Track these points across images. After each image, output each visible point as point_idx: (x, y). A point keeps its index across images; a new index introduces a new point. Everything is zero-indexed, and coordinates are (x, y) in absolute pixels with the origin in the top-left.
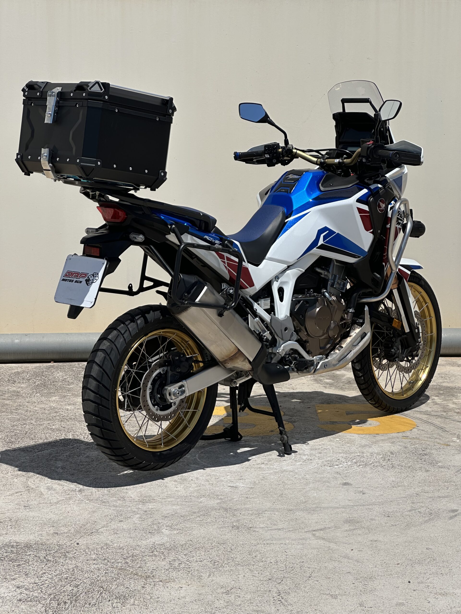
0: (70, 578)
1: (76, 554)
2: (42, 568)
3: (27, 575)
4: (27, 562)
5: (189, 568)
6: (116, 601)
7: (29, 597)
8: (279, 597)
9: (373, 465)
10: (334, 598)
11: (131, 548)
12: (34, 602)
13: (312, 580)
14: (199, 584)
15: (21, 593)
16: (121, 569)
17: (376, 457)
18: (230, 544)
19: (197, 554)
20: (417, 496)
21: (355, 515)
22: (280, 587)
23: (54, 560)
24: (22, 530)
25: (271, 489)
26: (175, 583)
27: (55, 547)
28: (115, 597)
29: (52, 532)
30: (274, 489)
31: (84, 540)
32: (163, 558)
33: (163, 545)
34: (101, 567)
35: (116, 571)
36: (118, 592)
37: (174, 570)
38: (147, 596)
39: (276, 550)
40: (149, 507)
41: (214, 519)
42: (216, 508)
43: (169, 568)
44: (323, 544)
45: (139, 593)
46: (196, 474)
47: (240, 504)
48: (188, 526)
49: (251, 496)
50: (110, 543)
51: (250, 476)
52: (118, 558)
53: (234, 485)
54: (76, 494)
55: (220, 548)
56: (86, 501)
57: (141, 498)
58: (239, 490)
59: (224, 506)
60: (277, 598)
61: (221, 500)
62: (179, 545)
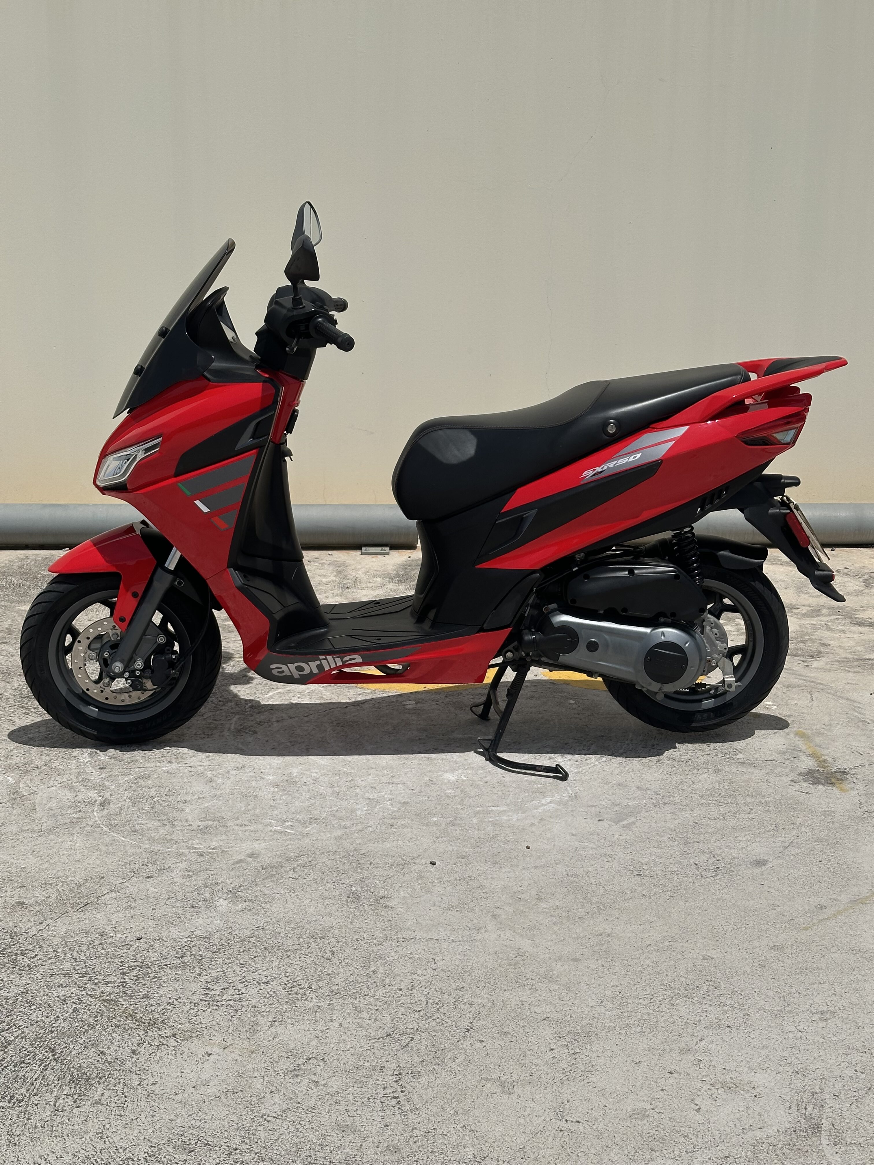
1: (35, 960)
6: (66, 1092)
8: (395, 1085)
10: (507, 1093)
11: (145, 946)
13: (472, 1040)
14: (246, 1044)
16: (108, 1000)
18: (334, 940)
19: (265, 965)
22: (404, 1058)
26: (200, 1042)
28: (68, 1080)
30: (443, 808)
31: (65, 922)
32: (198, 972)
33: (208, 938)
34: (72, 993)
35: (96, 1005)
36: (80, 1064)
37: (209, 1004)
38: (133, 1076)
39: (417, 956)
40: (212, 844)
41: (320, 874)
42: (331, 848)
43: (201, 1000)
44: (509, 942)
45: (120, 1069)
46: (316, 771)
47: (376, 839)
48: (267, 892)
49: (399, 822)
50: (109, 932)
51: (409, 776)
52: (112, 970)
53: (376, 796)
54: (93, 811)
55: (313, 950)
56: (104, 828)
57: (203, 823)
58: (381, 808)
59: (346, 844)
60: (393, 1090)
61: (343, 831)
62: (236, 940)
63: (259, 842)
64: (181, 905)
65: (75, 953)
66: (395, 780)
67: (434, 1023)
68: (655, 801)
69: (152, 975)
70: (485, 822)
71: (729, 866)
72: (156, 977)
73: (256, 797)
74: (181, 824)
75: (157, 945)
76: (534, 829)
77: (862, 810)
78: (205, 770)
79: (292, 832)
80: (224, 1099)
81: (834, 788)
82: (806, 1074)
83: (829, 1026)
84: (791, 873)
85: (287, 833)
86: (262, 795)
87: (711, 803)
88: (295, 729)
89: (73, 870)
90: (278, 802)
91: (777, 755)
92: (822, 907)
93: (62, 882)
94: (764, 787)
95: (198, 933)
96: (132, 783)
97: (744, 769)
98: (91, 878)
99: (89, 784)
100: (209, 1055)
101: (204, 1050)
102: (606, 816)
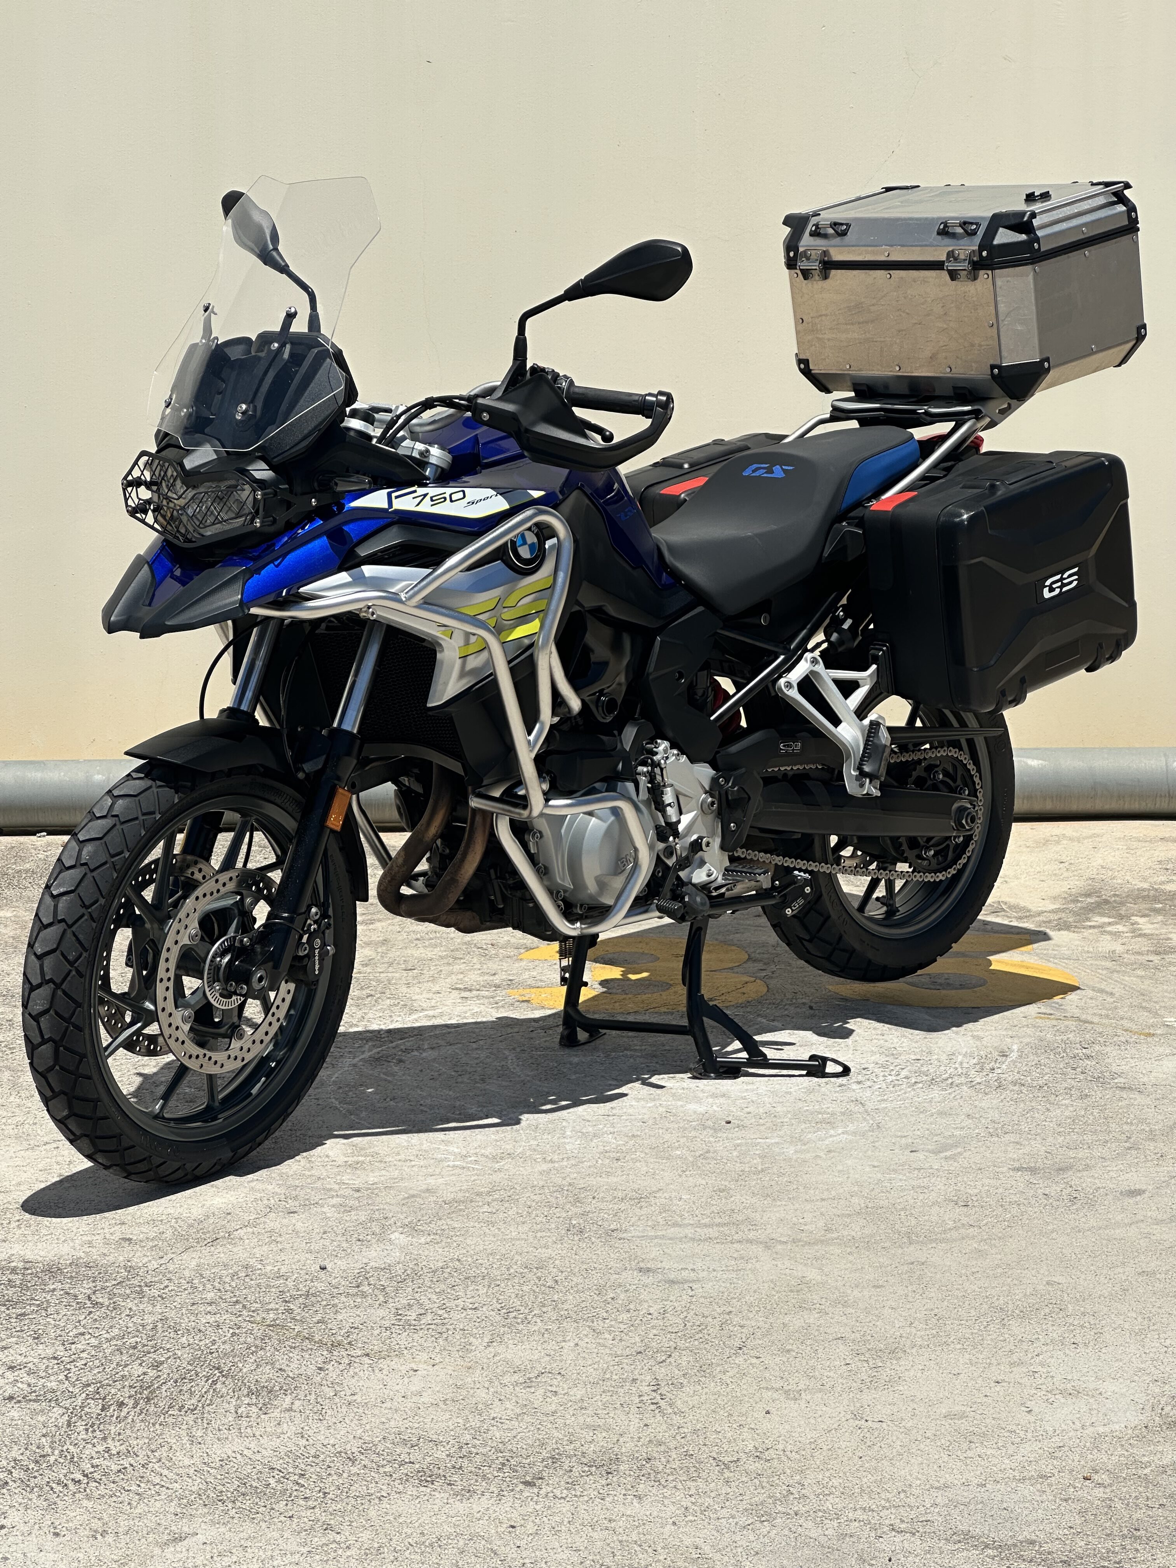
0: (144, 1346)
1: (166, 1290)
2: (79, 1321)
3: (37, 1338)
4: (43, 1307)
5: (443, 1324)
6: (246, 1402)
7: (35, 1392)
8: (654, 1394)
9: (950, 1081)
10: (792, 1399)
11: (307, 1277)
12: (44, 1404)
13: (745, 1357)
14: (460, 1362)
15: (17, 1381)
16: (272, 1326)
17: (961, 1063)
18: (555, 1270)
19: (468, 1293)
20: (1046, 1158)
21: (882, 1202)
22: (662, 1372)
23: (110, 1304)
24: (44, 1232)
25: (682, 1140)
26: (402, 1360)
27: (118, 1272)
28: (245, 1392)
29: (117, 1236)
30: (689, 1140)
31: (193, 1256)
33: (387, 1269)
34: (225, 1320)
35: (260, 1329)
36: (257, 1379)
37: (404, 1328)
38: (326, 1389)
40: (369, 1179)
41: (526, 1208)
42: (535, 1183)
43: (393, 1325)
44: (788, 1271)
45: (307, 1383)
47: (597, 1173)
48: (456, 1226)
49: (628, 1156)
50: (255, 1265)
52: (270, 1298)
53: (591, 1129)
55: (529, 1279)
57: (350, 1159)
58: (601, 1141)
59: (557, 1179)
60: (650, 1397)
61: (550, 1165)
62: (425, 1270)
63: (434, 1177)
67: (696, 1343)
69: (324, 1303)
70: (750, 1154)
71: (1091, 1196)
72: (330, 1305)
76: (819, 1161)
79: (478, 1167)
80: (442, 1406)
82: (1167, 1382)
85: (471, 1168)
87: (1073, 1131)
93: (175, 1219)
94: (1150, 1114)
97: (1124, 1095)
100: (416, 1371)
101: (408, 1367)
102: (922, 1147)
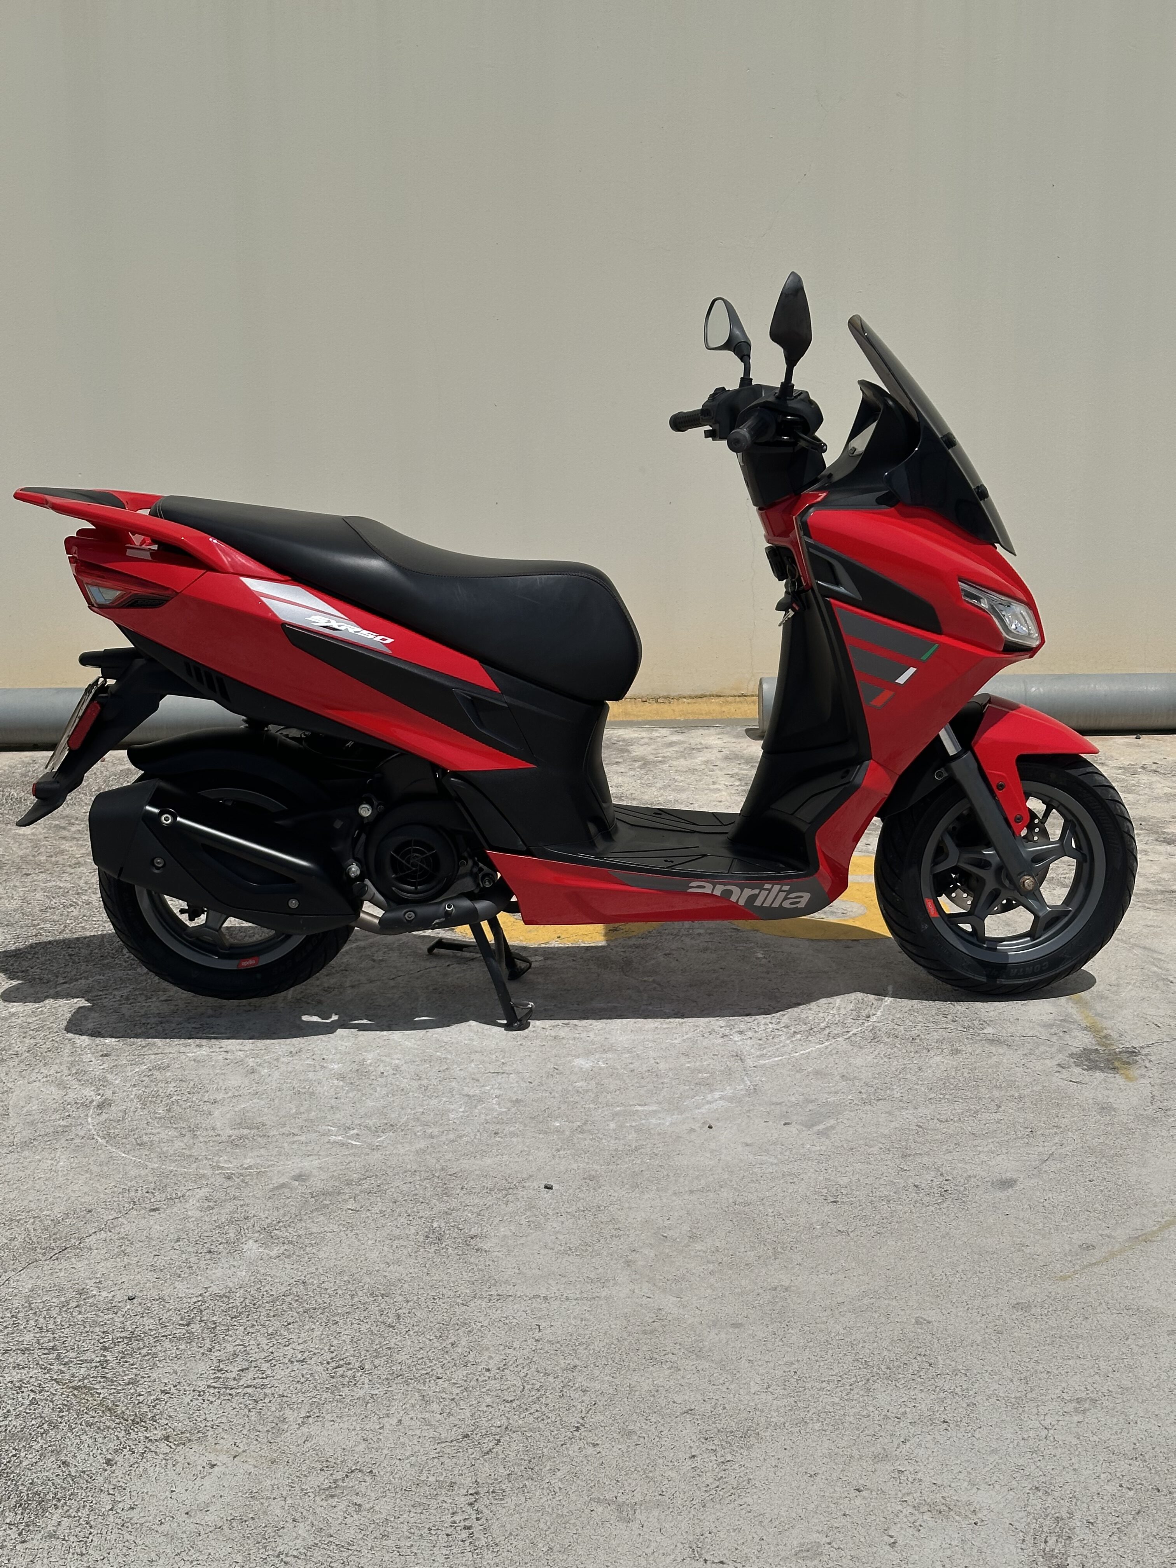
5: (263, 1386)
8: (469, 1509)
9: (827, 1030)
10: (624, 1520)
13: (581, 1444)
14: (265, 1450)
16: (78, 1388)
18: (401, 1298)
19: (302, 1335)
22: (485, 1470)
25: (563, 1107)
26: (202, 1447)
30: (570, 1107)
31: (32, 1275)
32: (208, 1346)
33: (226, 1297)
34: (31, 1377)
35: (63, 1393)
36: (33, 1480)
37: (219, 1392)
38: (104, 1497)
39: (514, 1320)
40: (245, 1161)
41: (391, 1204)
42: (409, 1166)
43: (209, 1387)
44: (645, 1301)
45: (87, 1488)
46: (399, 1056)
47: (472, 1153)
48: (314, 1230)
49: (507, 1128)
50: (92, 1288)
51: (526, 1062)
52: (90, 1343)
53: (478, 1091)
54: (87, 1115)
55: (370, 1313)
56: (100, 1140)
57: (237, 1132)
58: (484, 1108)
59: (431, 1161)
60: (465, 1516)
61: (429, 1141)
62: (266, 1299)
63: (311, 1158)
64: (194, 1249)
65: (41, 1320)
66: (506, 1068)
67: (531, 1419)
68: (864, 1096)
69: (144, 1351)
70: (625, 1127)
71: (962, 1189)
72: (150, 1354)
73: (313, 1093)
74: (205, 1133)
75: (156, 1308)
76: (693, 1136)
77: (1155, 1107)
78: (247, 1056)
79: (358, 1143)
80: (226, 1530)
81: (1116, 1076)
82: (1049, 1491)
83: (1087, 1420)
84: (1049, 1199)
85: (350, 1146)
86: (322, 1091)
87: (943, 1098)
88: (375, 997)
89: (51, 1200)
90: (343, 1100)
91: (1040, 1029)
92: (1090, 1247)
93: (34, 1218)
94: (1018, 1074)
95: (214, 1289)
96: (145, 1076)
97: (993, 1049)
98: (75, 1211)
99: (85, 1078)
100: (213, 1466)
101: (206, 1459)
102: (795, 1118)
